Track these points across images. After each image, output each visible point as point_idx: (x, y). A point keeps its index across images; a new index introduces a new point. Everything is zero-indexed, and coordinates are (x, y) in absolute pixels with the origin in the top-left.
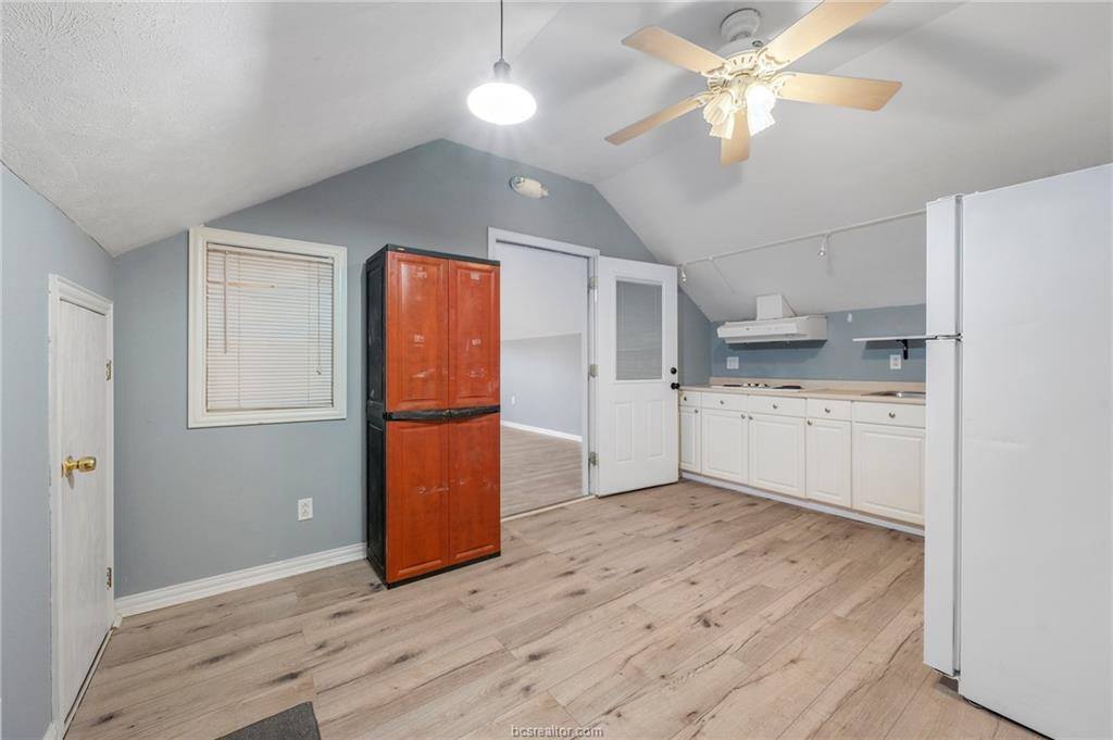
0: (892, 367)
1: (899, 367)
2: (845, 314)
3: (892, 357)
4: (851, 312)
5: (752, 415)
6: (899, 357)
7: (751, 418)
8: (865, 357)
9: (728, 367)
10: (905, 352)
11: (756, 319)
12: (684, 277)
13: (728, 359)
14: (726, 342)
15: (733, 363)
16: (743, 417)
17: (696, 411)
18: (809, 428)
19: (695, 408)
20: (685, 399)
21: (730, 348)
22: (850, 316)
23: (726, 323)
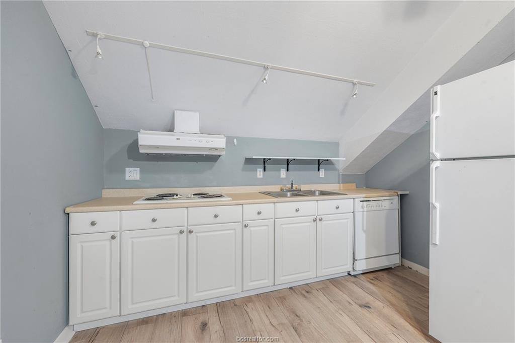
1: (261, 176)
3: (258, 169)
4: (235, 137)
5: (191, 228)
6: (262, 170)
7: (191, 232)
8: (244, 170)
9: (127, 178)
10: (265, 167)
11: (173, 131)
12: (98, 53)
13: (127, 169)
14: (140, 152)
15: (133, 174)
16: (181, 232)
17: (113, 237)
18: (244, 229)
19: (112, 233)
20: (93, 224)
21: (129, 158)
22: (235, 140)
23: (142, 131)
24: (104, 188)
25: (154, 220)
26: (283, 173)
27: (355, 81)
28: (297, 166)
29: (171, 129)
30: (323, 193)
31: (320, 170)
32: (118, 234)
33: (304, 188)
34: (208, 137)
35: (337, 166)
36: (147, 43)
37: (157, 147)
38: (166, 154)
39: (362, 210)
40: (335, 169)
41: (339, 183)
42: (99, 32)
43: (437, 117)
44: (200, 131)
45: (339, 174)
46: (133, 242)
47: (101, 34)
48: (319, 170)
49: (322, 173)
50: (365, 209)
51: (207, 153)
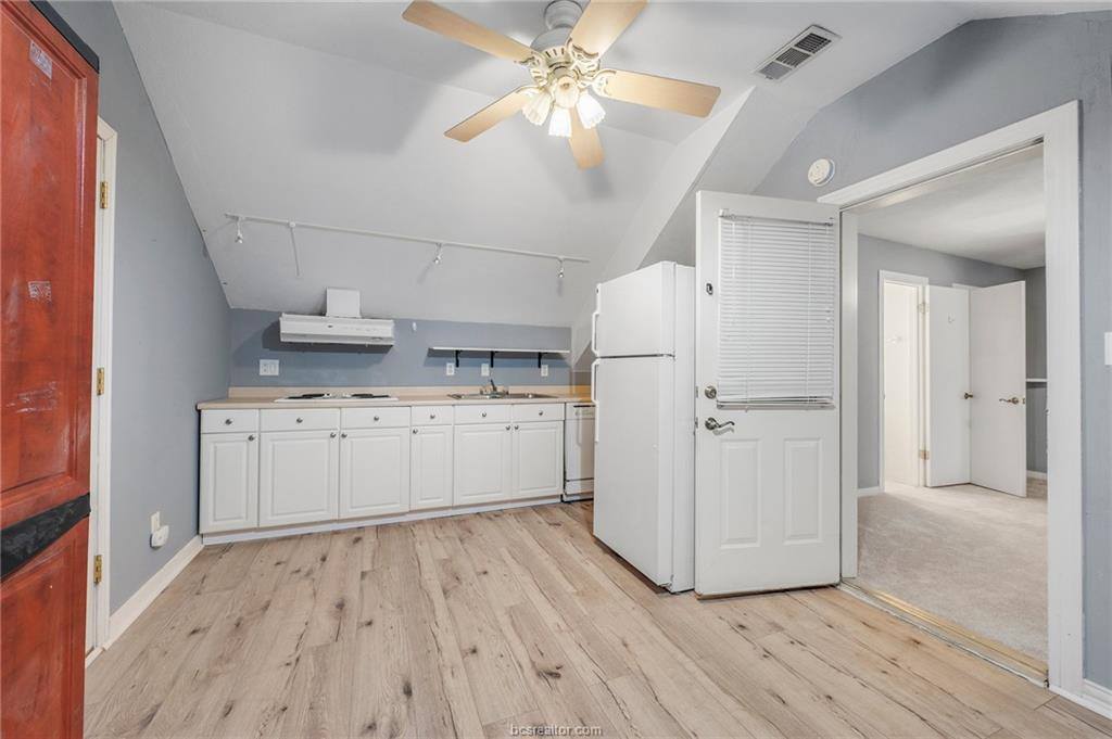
0: (448, 374)
1: (453, 374)
2: (411, 321)
3: (448, 364)
4: (416, 321)
5: (345, 432)
6: (453, 365)
7: (344, 436)
8: (426, 364)
9: (262, 373)
10: (457, 361)
11: (324, 315)
12: (239, 238)
13: (262, 361)
14: (282, 340)
15: (270, 367)
16: (333, 436)
17: (251, 438)
18: (414, 436)
19: (250, 434)
20: (228, 422)
21: (265, 347)
22: (414, 325)
23: (283, 315)
24: (229, 386)
25: (299, 421)
26: (485, 370)
27: (561, 257)
28: (506, 361)
29: (322, 313)
30: (536, 396)
31: (542, 366)
32: (255, 435)
33: (512, 390)
34: (371, 323)
35: (567, 361)
36: (293, 224)
37: (304, 336)
38: (316, 344)
39: (576, 417)
40: (566, 366)
41: (571, 385)
42: (240, 215)
43: (597, 316)
44: (361, 313)
45: (571, 373)
46: (274, 446)
47: (242, 216)
48: (539, 366)
49: (545, 371)
50: (581, 416)
51: (371, 343)
